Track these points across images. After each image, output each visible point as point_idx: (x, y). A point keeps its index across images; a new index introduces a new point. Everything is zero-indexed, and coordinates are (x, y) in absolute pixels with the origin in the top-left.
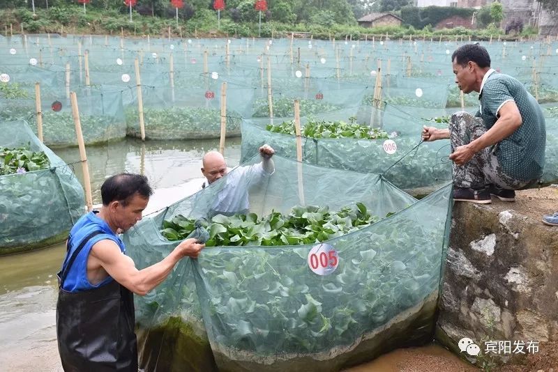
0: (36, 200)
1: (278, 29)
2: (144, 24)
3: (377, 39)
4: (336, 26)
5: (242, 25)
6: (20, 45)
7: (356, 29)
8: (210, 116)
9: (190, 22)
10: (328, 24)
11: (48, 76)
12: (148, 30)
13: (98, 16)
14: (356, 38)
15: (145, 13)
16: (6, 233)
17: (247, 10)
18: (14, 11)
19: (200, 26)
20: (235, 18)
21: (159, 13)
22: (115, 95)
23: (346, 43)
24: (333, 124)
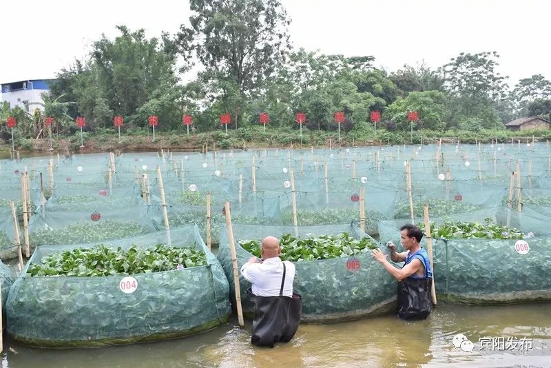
0: (189, 294)
1: (429, 136)
2: (312, 137)
3: (523, 142)
4: (484, 130)
5: (395, 134)
6: (212, 160)
7: (504, 133)
8: (355, 217)
9: (350, 133)
10: (476, 129)
11: (226, 185)
12: (315, 142)
13: (275, 133)
14: (502, 141)
15: (312, 128)
16: (163, 321)
17: (400, 121)
18: (212, 133)
19: (359, 136)
20: (390, 128)
21: (324, 128)
22: (274, 200)
23: (492, 146)
24: (468, 224)
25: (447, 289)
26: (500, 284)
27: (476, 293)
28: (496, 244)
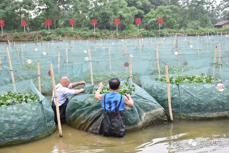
0: (30, 118)
1: (169, 32)
2: (101, 34)
3: (223, 34)
4: (201, 29)
5: (150, 31)
6: (41, 47)
7: (213, 30)
8: (127, 76)
9: (124, 31)
10: (197, 28)
11: (50, 60)
12: (103, 37)
13: (79, 31)
14: (212, 34)
15: (101, 28)
16: (14, 134)
17: (153, 24)
18: (40, 31)
19: (129, 33)
20: (147, 28)
21: (108, 28)
22: (79, 66)
23: (206, 37)
24: (192, 77)
25: (180, 112)
26: (210, 108)
27: (196, 114)
28: (208, 86)
